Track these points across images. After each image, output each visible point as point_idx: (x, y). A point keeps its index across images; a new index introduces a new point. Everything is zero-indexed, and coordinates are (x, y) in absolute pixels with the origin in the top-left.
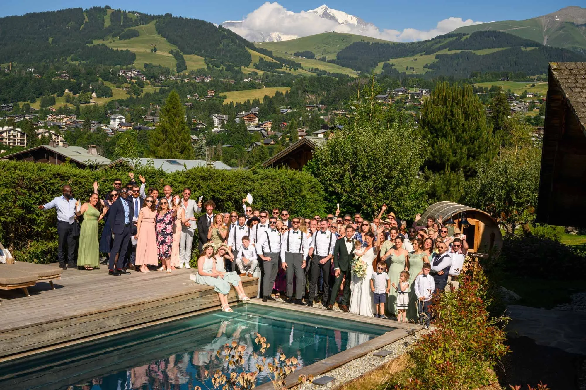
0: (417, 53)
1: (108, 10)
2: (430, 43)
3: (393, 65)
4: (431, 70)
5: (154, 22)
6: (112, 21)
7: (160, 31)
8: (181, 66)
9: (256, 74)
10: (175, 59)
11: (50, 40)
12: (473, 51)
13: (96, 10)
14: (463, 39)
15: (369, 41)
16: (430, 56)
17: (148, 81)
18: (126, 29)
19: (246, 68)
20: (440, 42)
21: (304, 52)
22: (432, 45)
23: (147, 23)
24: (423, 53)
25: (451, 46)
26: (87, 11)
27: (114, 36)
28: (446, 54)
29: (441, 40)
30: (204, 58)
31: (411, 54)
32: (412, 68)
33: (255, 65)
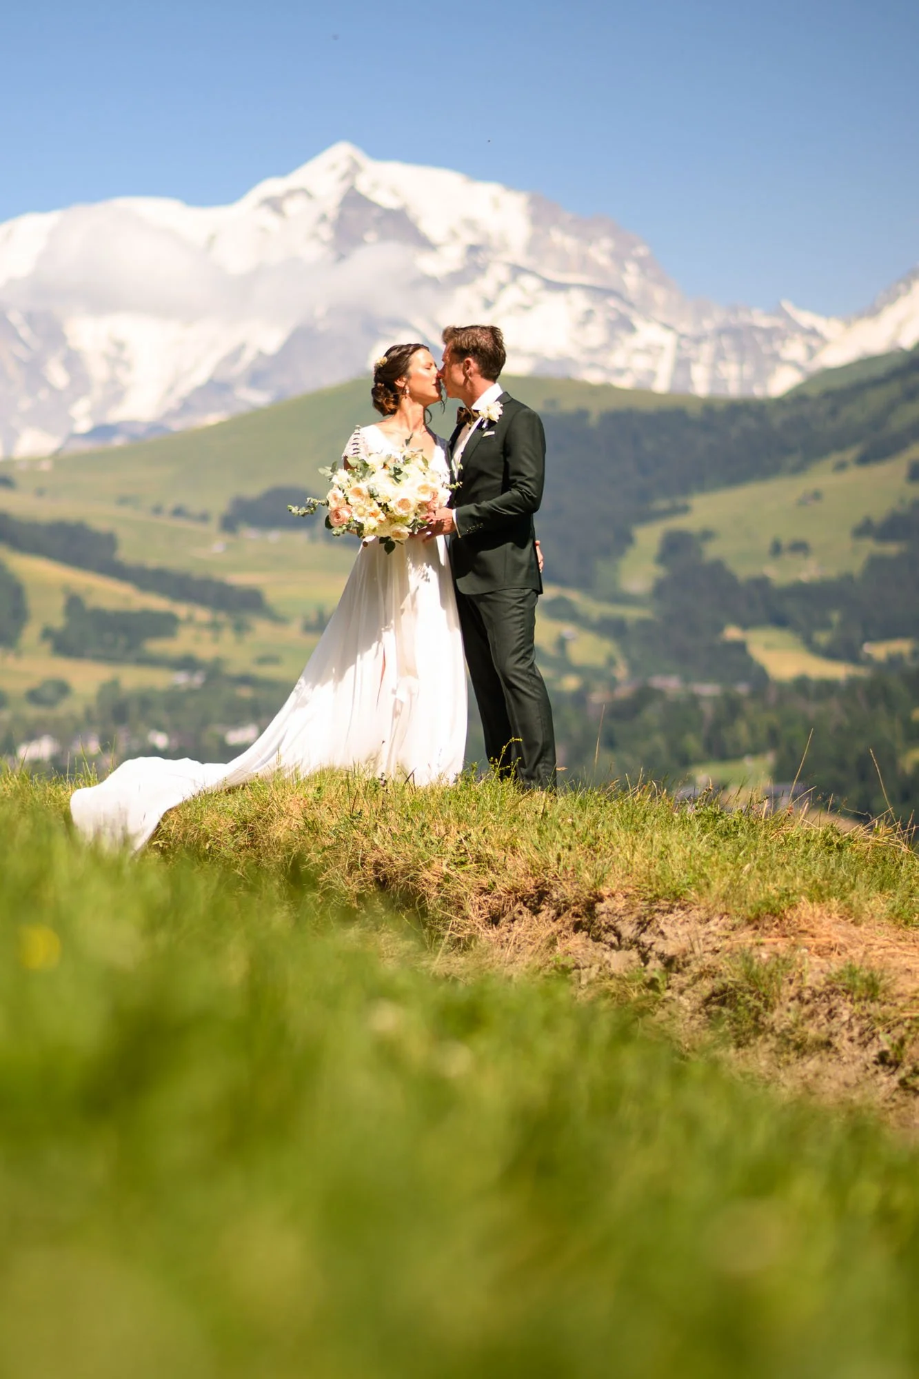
0: (823, 453)
2: (876, 398)
3: (707, 535)
4: (892, 549)
9: (63, 689)
16: (881, 469)
19: (10, 664)
21: (265, 495)
22: (891, 407)
24: (851, 454)
31: (791, 461)
32: (800, 547)
33: (47, 634)
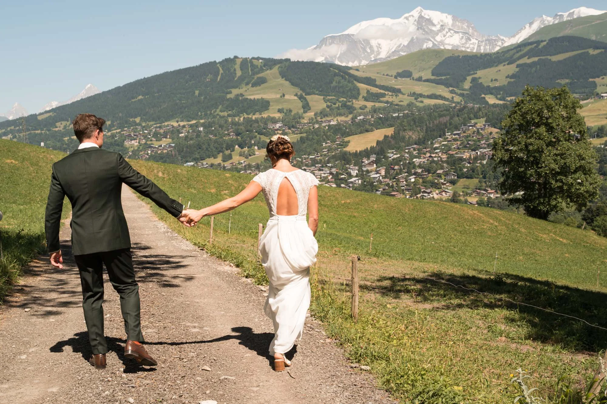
0: (501, 63)
1: (236, 59)
2: (512, 53)
3: (480, 78)
4: (512, 80)
5: (277, 67)
6: (241, 70)
7: (283, 75)
8: (306, 107)
9: (366, 107)
10: (300, 101)
11: (197, 92)
12: (549, 57)
13: (228, 61)
14: (540, 47)
15: (460, 54)
16: (512, 66)
17: (290, 131)
18: (256, 77)
19: (357, 102)
20: (520, 51)
21: (403, 72)
22: (514, 54)
23: (271, 69)
24: (506, 63)
25: (529, 54)
26: (220, 63)
27: (247, 84)
28: (525, 64)
29: (522, 48)
30: (322, 97)
31: (496, 64)
32: (496, 80)
33: (363, 97)
